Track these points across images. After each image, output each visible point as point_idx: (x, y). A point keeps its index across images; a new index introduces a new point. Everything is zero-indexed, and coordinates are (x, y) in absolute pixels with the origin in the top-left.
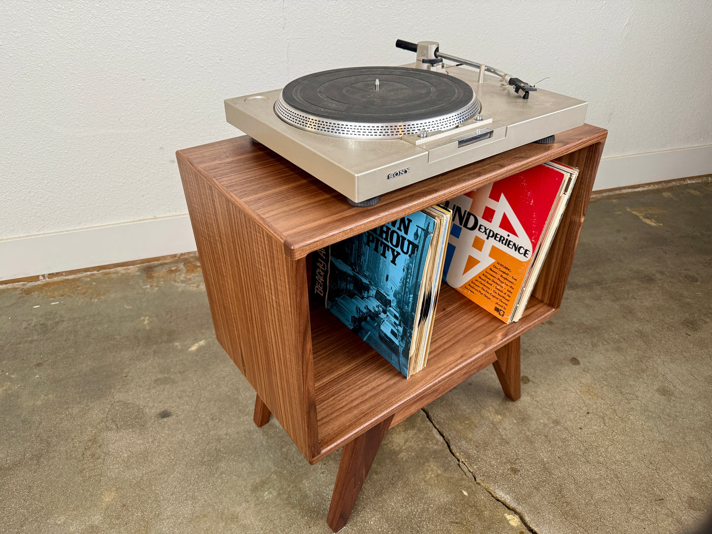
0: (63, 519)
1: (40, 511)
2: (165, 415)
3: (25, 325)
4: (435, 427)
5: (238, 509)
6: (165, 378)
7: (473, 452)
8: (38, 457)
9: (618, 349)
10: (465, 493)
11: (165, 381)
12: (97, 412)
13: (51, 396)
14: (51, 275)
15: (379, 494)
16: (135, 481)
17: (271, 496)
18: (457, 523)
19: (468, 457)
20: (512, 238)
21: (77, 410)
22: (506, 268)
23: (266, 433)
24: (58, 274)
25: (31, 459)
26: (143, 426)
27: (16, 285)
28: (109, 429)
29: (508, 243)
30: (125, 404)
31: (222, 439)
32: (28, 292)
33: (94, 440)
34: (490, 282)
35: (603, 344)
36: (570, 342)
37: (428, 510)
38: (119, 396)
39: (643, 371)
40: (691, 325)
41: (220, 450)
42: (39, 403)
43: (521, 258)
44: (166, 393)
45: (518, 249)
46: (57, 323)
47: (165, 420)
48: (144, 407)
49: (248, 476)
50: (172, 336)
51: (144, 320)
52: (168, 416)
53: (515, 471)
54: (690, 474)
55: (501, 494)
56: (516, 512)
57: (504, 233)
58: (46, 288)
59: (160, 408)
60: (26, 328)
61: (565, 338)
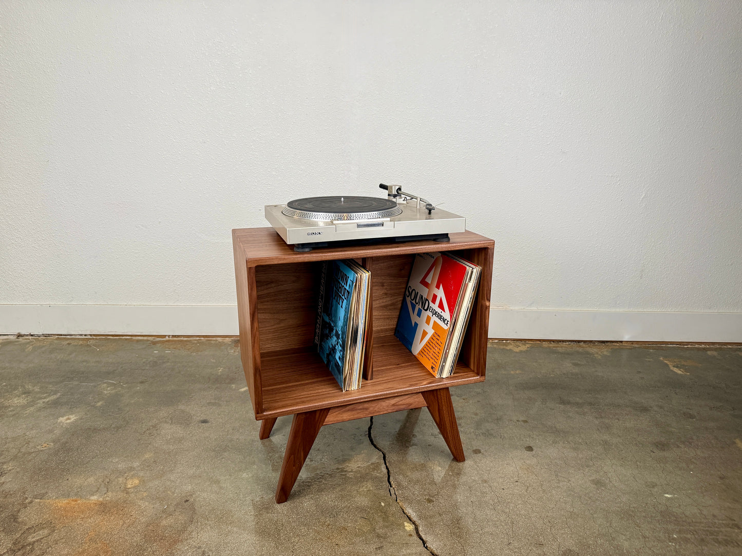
0: (117, 460)
1: (106, 453)
2: (205, 421)
3: (144, 360)
4: (385, 464)
5: (222, 478)
6: (216, 402)
7: (405, 484)
8: (118, 428)
9: (575, 449)
10: (383, 504)
11: (214, 404)
12: (164, 413)
13: (141, 399)
14: (173, 336)
15: (320, 490)
16: (168, 451)
17: (247, 476)
18: (365, 518)
19: (399, 485)
20: (443, 314)
21: (153, 409)
22: (438, 336)
23: (263, 444)
24: (178, 336)
25: (114, 428)
26: (188, 425)
27: (150, 338)
28: (166, 422)
29: (440, 317)
30: (183, 411)
31: (233, 441)
32: (154, 343)
33: (154, 427)
34: (431, 347)
35: (564, 443)
36: (534, 436)
37: (349, 507)
38: (181, 407)
39: (588, 466)
40: (662, 446)
41: (228, 446)
42: (133, 401)
43: (445, 327)
44: (211, 410)
45: (444, 321)
46: (164, 363)
47: (203, 424)
48: (194, 415)
49: (238, 463)
50: (232, 380)
51: (219, 370)
52: (206, 423)
53: (430, 501)
54: (580, 536)
55: (410, 511)
56: (414, 523)
57: (439, 310)
58: (167, 343)
59: (203, 417)
60: (144, 362)
61: (531, 433)
